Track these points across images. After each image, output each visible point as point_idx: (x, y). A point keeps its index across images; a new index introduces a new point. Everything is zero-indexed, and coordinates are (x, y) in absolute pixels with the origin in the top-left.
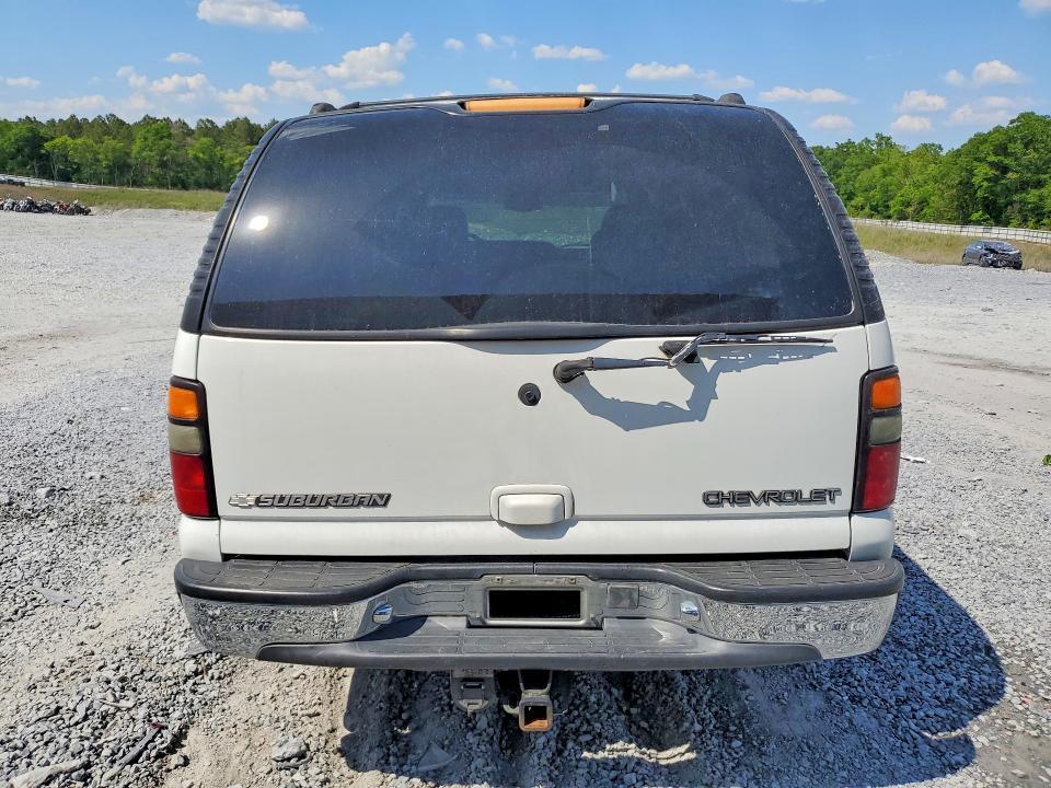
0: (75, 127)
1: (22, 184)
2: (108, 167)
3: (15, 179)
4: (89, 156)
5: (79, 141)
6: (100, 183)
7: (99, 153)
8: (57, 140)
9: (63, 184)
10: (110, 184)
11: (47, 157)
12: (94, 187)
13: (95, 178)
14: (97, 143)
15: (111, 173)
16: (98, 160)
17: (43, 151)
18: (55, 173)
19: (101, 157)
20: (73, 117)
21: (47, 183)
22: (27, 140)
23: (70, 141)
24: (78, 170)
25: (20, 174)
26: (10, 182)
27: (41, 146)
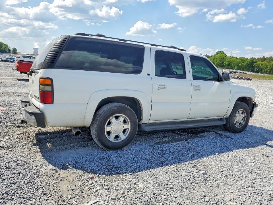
0: (264, 59)
1: (246, 73)
2: (270, 69)
3: (245, 72)
4: (265, 67)
5: (263, 63)
6: (266, 74)
7: (268, 66)
8: (257, 63)
9: (256, 74)
10: (269, 74)
11: (254, 67)
12: (264, 75)
13: (266, 72)
14: (268, 63)
15: (270, 71)
16: (267, 68)
17: (254, 66)
18: (255, 71)
19: (268, 67)
20: (264, 57)
21: (252, 73)
22: (250, 63)
23: (261, 63)
24: (262, 70)
25: (247, 71)
26: (244, 73)
27: (253, 64)
